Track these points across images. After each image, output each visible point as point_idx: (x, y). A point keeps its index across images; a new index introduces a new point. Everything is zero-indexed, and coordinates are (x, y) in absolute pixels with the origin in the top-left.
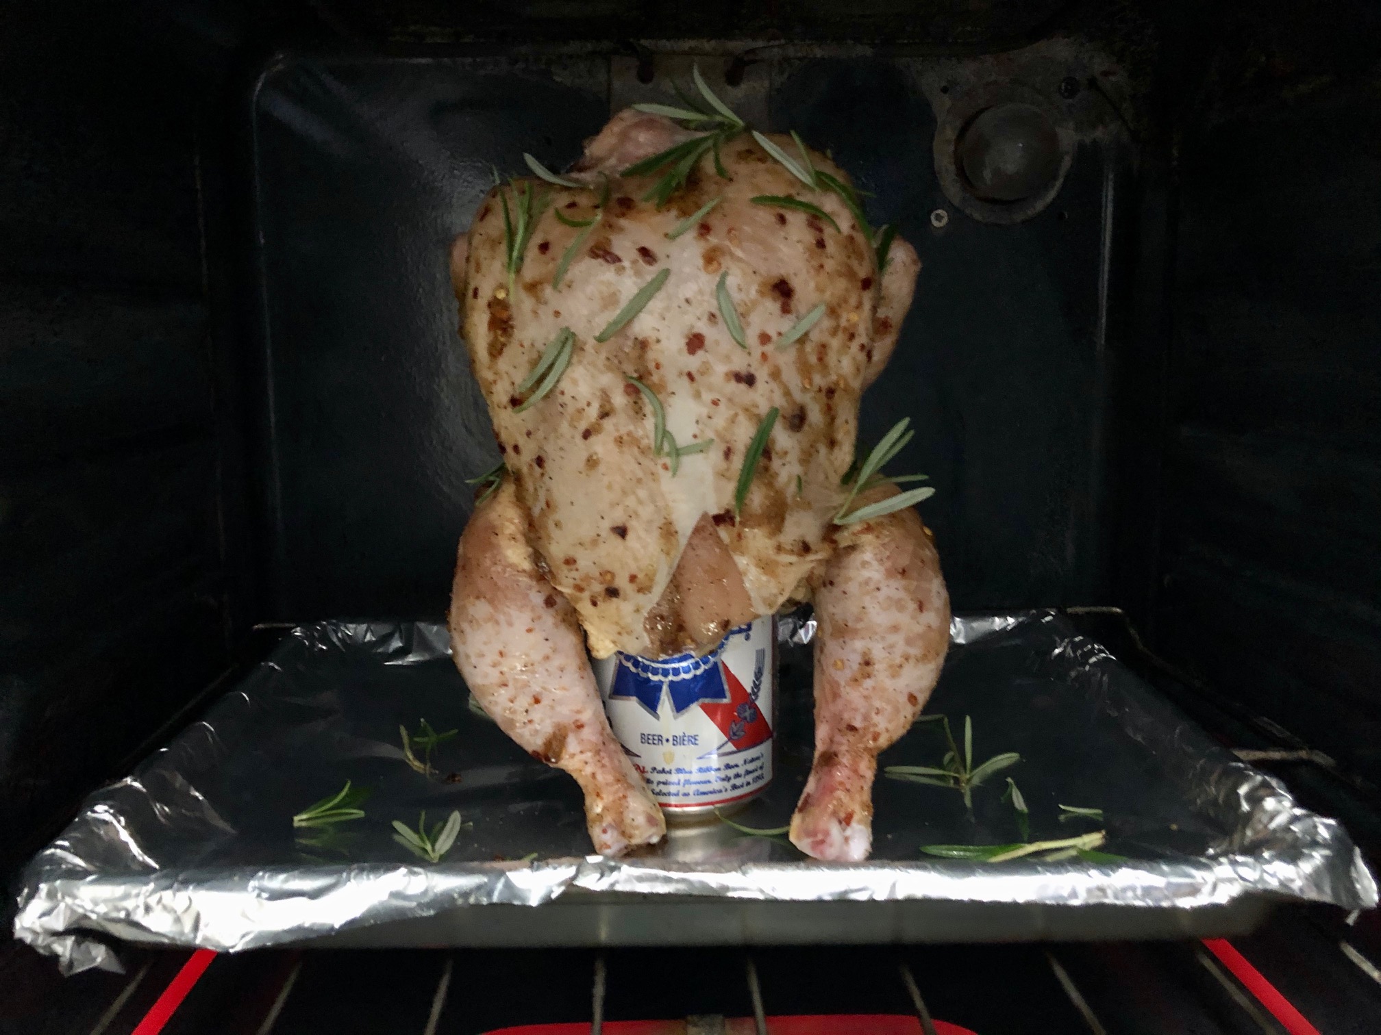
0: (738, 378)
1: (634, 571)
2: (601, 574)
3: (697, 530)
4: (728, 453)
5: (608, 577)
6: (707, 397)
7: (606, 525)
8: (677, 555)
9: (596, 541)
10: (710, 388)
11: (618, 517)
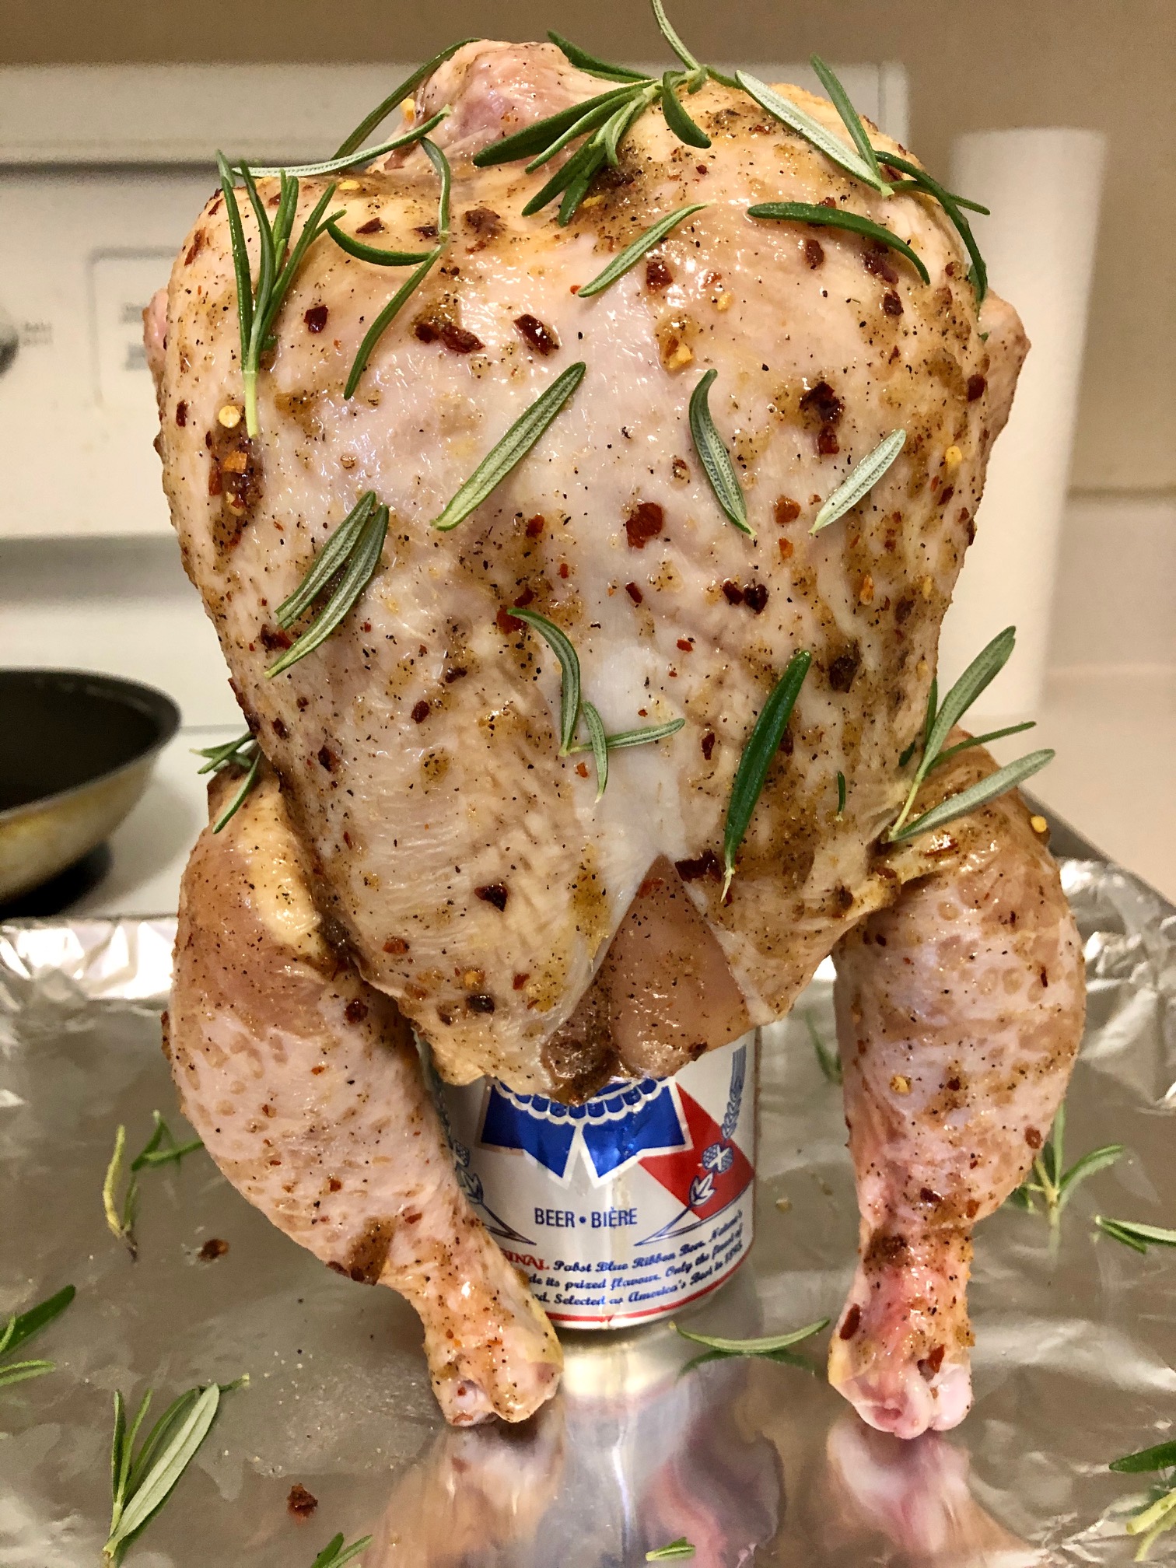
0: (732, 594)
1: (522, 967)
2: (457, 972)
3: (645, 889)
4: (708, 745)
5: (471, 979)
6: (669, 635)
7: (464, 882)
8: (605, 933)
9: (446, 912)
10: (674, 617)
11: (487, 867)
